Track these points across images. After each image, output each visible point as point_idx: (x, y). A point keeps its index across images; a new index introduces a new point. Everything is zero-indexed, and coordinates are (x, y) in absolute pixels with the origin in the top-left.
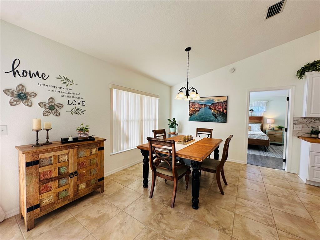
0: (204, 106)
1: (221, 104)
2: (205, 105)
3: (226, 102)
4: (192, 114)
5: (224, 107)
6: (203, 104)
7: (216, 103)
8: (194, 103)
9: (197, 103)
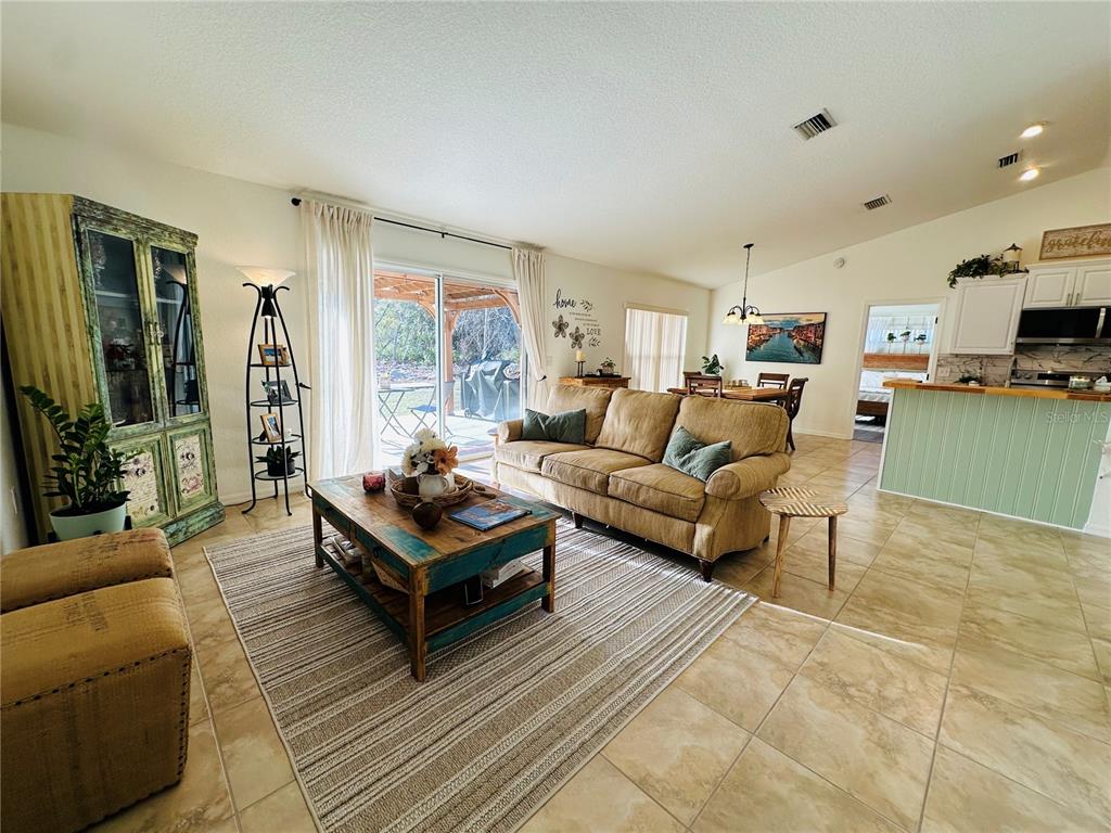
0: (778, 331)
1: (812, 328)
2: (781, 329)
3: (824, 323)
4: (754, 347)
5: (817, 333)
6: (776, 328)
7: (803, 327)
8: (760, 325)
9: (765, 325)
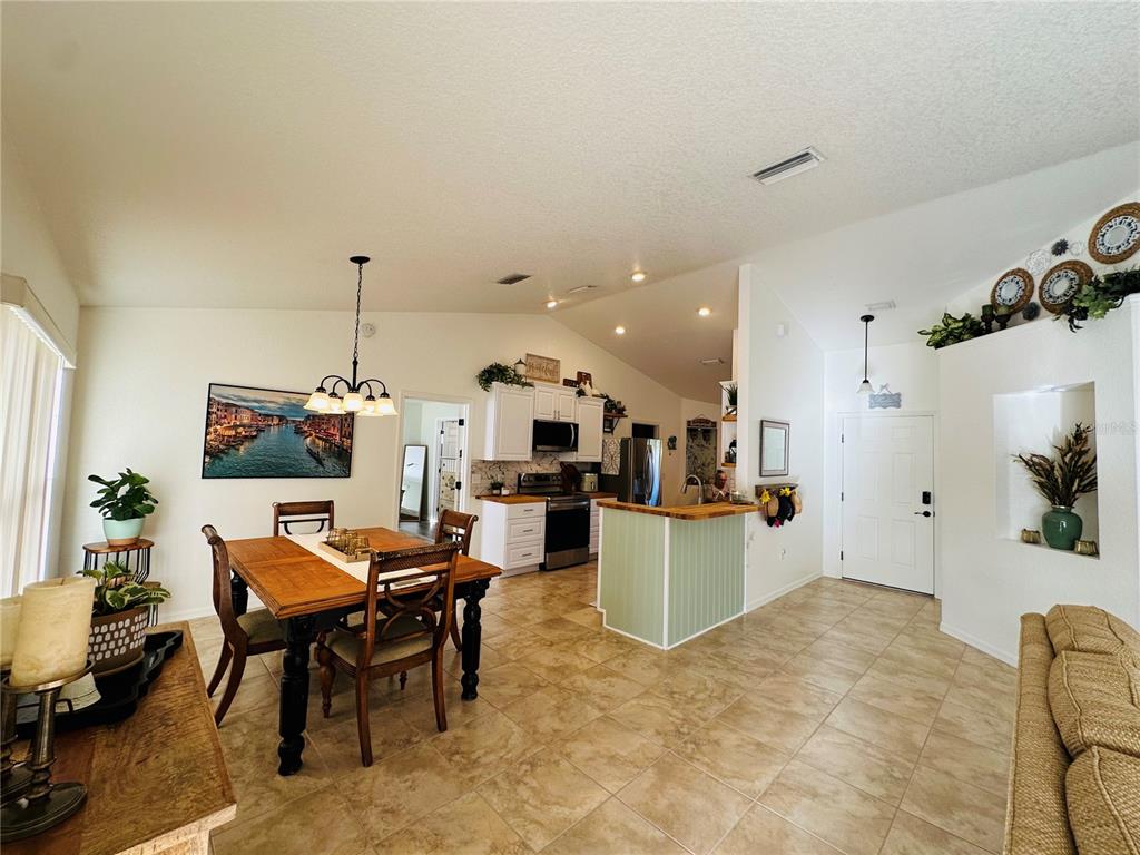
0: (276, 421)
1: (337, 422)
2: (281, 418)
4: (222, 451)
5: (344, 429)
6: (272, 416)
7: (320, 417)
8: (235, 406)
9: (248, 408)
